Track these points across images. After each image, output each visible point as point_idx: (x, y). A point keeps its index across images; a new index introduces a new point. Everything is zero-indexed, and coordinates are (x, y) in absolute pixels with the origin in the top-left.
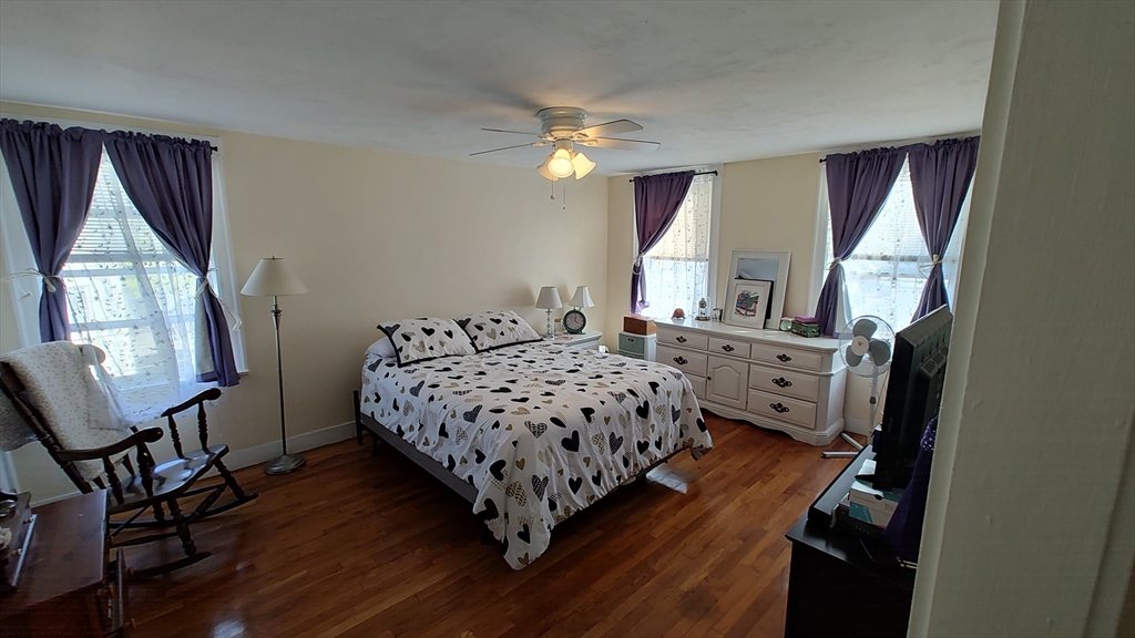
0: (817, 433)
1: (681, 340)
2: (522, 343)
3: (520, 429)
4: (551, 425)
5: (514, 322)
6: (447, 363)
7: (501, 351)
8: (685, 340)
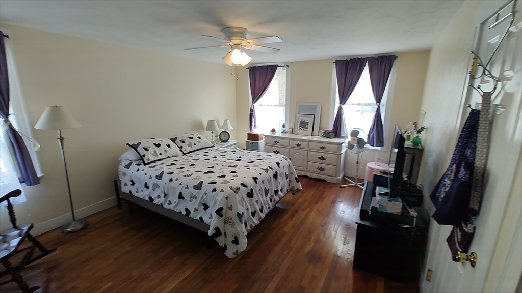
0: (337, 178)
1: (277, 142)
2: (205, 148)
3: (228, 191)
4: (241, 187)
5: (199, 138)
6: (171, 161)
7: (196, 153)
8: (278, 143)
